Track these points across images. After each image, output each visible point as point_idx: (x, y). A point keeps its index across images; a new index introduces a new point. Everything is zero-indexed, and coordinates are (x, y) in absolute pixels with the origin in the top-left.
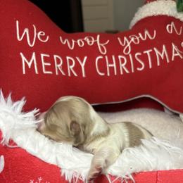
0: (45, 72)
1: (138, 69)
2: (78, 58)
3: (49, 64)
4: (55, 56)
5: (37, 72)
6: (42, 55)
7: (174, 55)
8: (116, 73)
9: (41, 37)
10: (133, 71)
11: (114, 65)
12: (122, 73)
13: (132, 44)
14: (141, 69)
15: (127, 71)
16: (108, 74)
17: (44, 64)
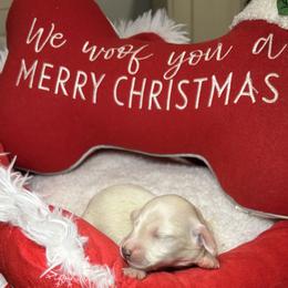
0: (40, 87)
1: (177, 106)
2: (93, 75)
3: (49, 78)
4: (62, 68)
5: (31, 86)
6: (45, 65)
7: (241, 93)
8: (141, 107)
9: (55, 40)
10: (168, 108)
11: (141, 94)
12: (150, 108)
13: (185, 64)
14: (181, 108)
15: (159, 107)
16: (130, 106)
17: (43, 76)
